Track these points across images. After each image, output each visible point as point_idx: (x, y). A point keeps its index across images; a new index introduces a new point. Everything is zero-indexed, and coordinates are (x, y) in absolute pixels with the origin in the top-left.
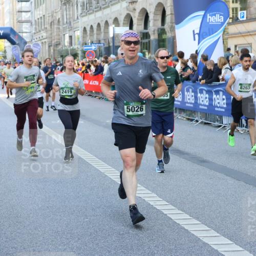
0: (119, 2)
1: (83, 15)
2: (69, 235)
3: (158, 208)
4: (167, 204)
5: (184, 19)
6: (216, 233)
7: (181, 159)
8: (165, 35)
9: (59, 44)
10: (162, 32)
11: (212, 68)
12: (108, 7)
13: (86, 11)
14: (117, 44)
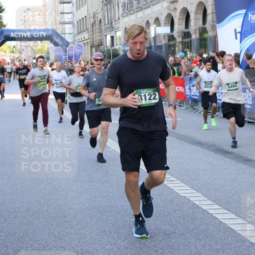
0: (159, 2)
1: (124, 15)
2: (116, 235)
3: (204, 207)
7: (226, 158)
8: (206, 34)
9: (101, 45)
10: (203, 31)
12: (149, 7)
13: (127, 12)
14: (158, 44)
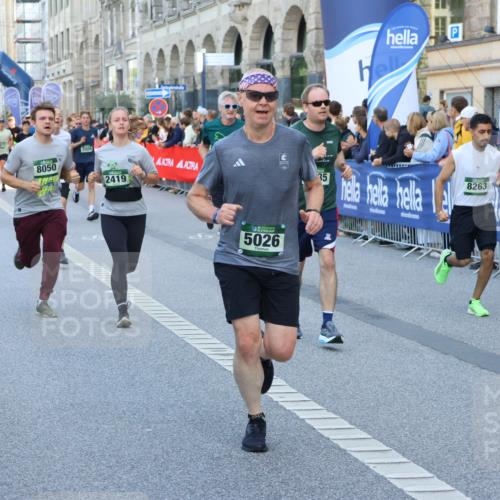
0: (215, 4)
1: (145, 28)
2: (114, 460)
3: (289, 407)
4: (306, 399)
5: (344, 37)
6: (400, 456)
8: (304, 70)
9: (98, 86)
10: (298, 63)
11: (396, 135)
12: (194, 13)
13: (151, 22)
14: (210, 86)
